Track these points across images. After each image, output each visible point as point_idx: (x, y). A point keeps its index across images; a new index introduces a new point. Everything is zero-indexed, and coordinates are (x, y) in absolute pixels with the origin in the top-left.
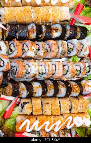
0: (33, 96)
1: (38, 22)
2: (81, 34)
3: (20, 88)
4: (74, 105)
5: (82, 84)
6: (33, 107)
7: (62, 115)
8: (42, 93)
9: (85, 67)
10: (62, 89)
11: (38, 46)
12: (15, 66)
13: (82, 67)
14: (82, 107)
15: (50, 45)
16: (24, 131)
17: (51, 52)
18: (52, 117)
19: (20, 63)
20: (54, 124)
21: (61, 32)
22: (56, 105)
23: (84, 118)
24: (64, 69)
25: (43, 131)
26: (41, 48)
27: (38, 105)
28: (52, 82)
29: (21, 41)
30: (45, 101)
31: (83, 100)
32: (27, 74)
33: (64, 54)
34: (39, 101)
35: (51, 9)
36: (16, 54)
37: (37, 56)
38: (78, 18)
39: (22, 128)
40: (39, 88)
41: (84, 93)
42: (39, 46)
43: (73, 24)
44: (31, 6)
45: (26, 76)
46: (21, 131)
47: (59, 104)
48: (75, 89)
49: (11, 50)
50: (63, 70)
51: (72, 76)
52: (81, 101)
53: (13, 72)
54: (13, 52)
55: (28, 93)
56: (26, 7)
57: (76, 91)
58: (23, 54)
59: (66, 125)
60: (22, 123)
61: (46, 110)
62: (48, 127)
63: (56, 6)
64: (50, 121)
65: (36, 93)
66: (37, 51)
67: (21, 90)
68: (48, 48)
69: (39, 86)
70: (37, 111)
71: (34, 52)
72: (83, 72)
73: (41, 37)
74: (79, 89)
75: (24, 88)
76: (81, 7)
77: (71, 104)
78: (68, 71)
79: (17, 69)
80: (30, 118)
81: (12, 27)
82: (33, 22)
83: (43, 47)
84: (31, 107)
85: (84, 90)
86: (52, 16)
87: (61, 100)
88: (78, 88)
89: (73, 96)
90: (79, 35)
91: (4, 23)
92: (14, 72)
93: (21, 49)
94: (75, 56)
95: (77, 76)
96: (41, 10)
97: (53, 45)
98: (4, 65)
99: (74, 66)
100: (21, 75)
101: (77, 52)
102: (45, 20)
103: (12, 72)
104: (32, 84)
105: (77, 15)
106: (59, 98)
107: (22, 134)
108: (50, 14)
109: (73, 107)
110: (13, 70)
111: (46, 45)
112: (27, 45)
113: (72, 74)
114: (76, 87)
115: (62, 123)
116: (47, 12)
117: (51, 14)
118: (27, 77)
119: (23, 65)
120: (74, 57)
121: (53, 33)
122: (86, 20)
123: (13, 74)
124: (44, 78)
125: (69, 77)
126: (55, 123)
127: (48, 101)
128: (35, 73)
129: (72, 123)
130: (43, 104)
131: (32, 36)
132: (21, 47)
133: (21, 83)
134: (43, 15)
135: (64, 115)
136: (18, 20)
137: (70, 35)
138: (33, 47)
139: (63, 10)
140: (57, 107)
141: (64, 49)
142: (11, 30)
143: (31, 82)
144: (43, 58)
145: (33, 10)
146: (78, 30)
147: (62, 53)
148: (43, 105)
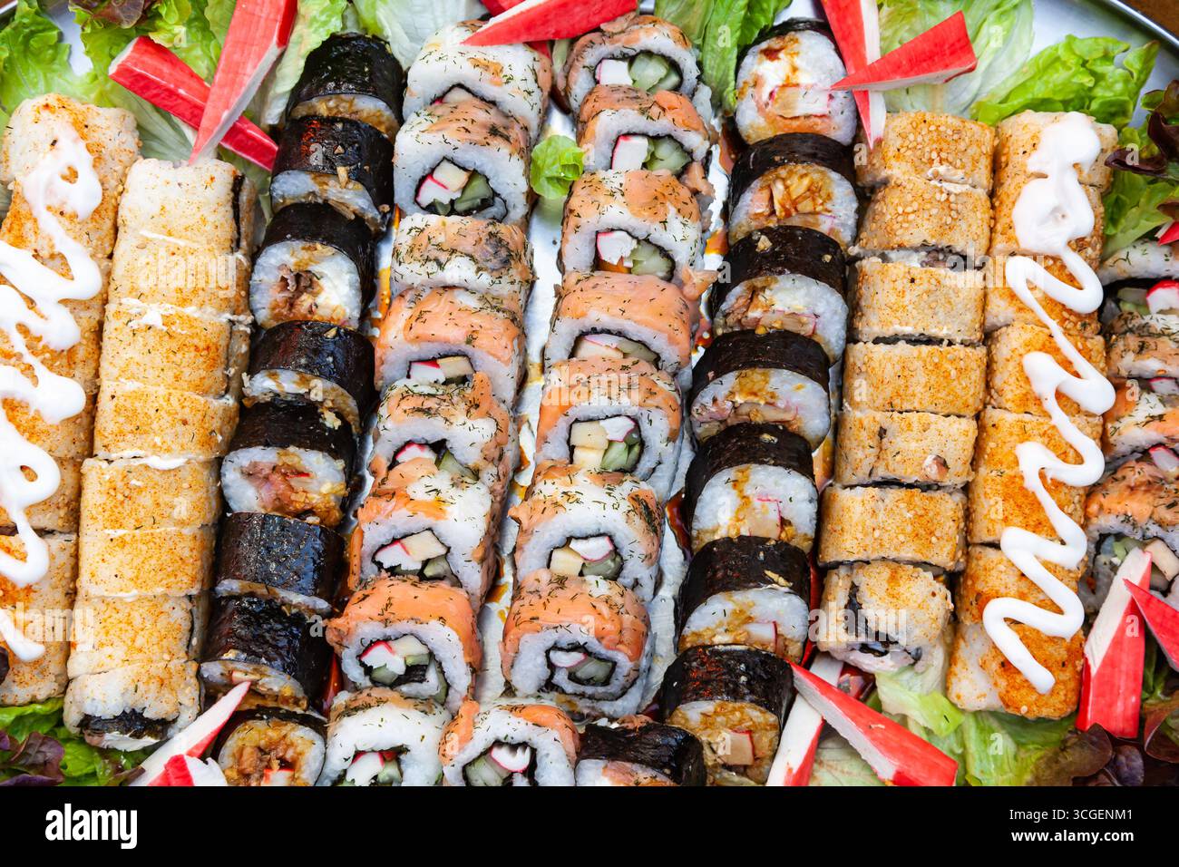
0: (806, 546)
1: (216, 424)
2: (364, 89)
3: (727, 638)
4: (921, 232)
5: (770, 134)
6: (893, 555)
7: (988, 336)
8: (787, 467)
9: (632, 95)
10: (778, 307)
11: (413, 451)
12: (541, 660)
13: (629, 118)
14: (942, 169)
15: (415, 350)
16: (1069, 657)
17: (477, 353)
18: (993, 415)
19: (526, 615)
20: (1051, 404)
21: (329, 250)
22: (904, 372)
23: (1033, 164)
24: (628, 264)
25: (1094, 508)
26: (432, 429)
27: (881, 515)
28: (717, 376)
29: (352, 581)
30: (860, 454)
31: (892, 151)
32: (621, 568)
33: (503, 253)
34: (853, 504)
35: (131, 303)
36: (454, 637)
37: (489, 472)
38: (235, 101)
39: (1045, 663)
40: (749, 491)
41: (840, 131)
42: (409, 443)
43: (267, 141)
44: (88, 462)
45: (636, 583)
46: (1067, 675)
47: (902, 344)
48: (795, 203)
49: (414, 672)
50: (629, 271)
51: (693, 207)
52: (897, 171)
53: (589, 681)
54: (431, 655)
55: (771, 581)
56: (92, 499)
57: (812, 191)
58: (457, 582)
59: (1070, 312)
60: (1006, 665)
61: (929, 460)
62: (1063, 456)
63: (110, 256)
64: (1025, 436)
65: (784, 523)
66: (447, 462)
67: (742, 638)
68: (439, 374)
69: (735, 483)
70: (924, 529)
71: (453, 491)
72: (670, 115)
73: (339, 415)
74: (800, 168)
75: (730, 606)
76: (151, 67)
77: (916, 250)
78: (647, 240)
79: (575, 647)
80: (979, 594)
81: (232, 633)
82: (217, 465)
83: (427, 412)
84: (886, 573)
85: (820, 127)
86: (184, 302)
87: (872, 325)
88: (791, 173)
89: (851, 222)
90: (370, 107)
91: (189, 694)
92: (593, 669)
93: (413, 591)
94: (530, 162)
95: (696, 170)
96: (131, 386)
97: (419, 329)
98: (524, 745)
99: (613, 179)
100: (628, 619)
101: (505, 149)
102: (212, 366)
103: (589, 690)
104: (707, 539)
105: (205, 99)
106: (852, 337)
107: (1094, 671)
108: (168, 321)
109: (932, 241)
110: (572, 677)
111: (410, 383)
112: (395, 541)
113: (672, 211)
114: (779, 189)
115: (1050, 348)
116: (151, 339)
117: (170, 309)
118: (644, 573)
119: (545, 588)
120: (538, 169)
121: (322, 313)
122: (260, 33)
123: (606, 682)
124: (672, 438)
125: (693, 232)
126: (1038, 401)
127: (864, 434)
128: (626, 505)
129: (1063, 267)
130: (881, 473)
131: (326, 488)
132: (401, 591)
133: (687, 631)
134: (170, 374)
135: (991, 320)
136: (187, 581)
137: (358, 180)
138: (418, 491)
139: (157, 210)
140: (918, 364)
141: (469, 249)
142: (255, 649)
143: (697, 546)
144: (511, 427)
145: (125, 452)
146: (322, 107)
147: (495, 263)
148: (890, 475)
